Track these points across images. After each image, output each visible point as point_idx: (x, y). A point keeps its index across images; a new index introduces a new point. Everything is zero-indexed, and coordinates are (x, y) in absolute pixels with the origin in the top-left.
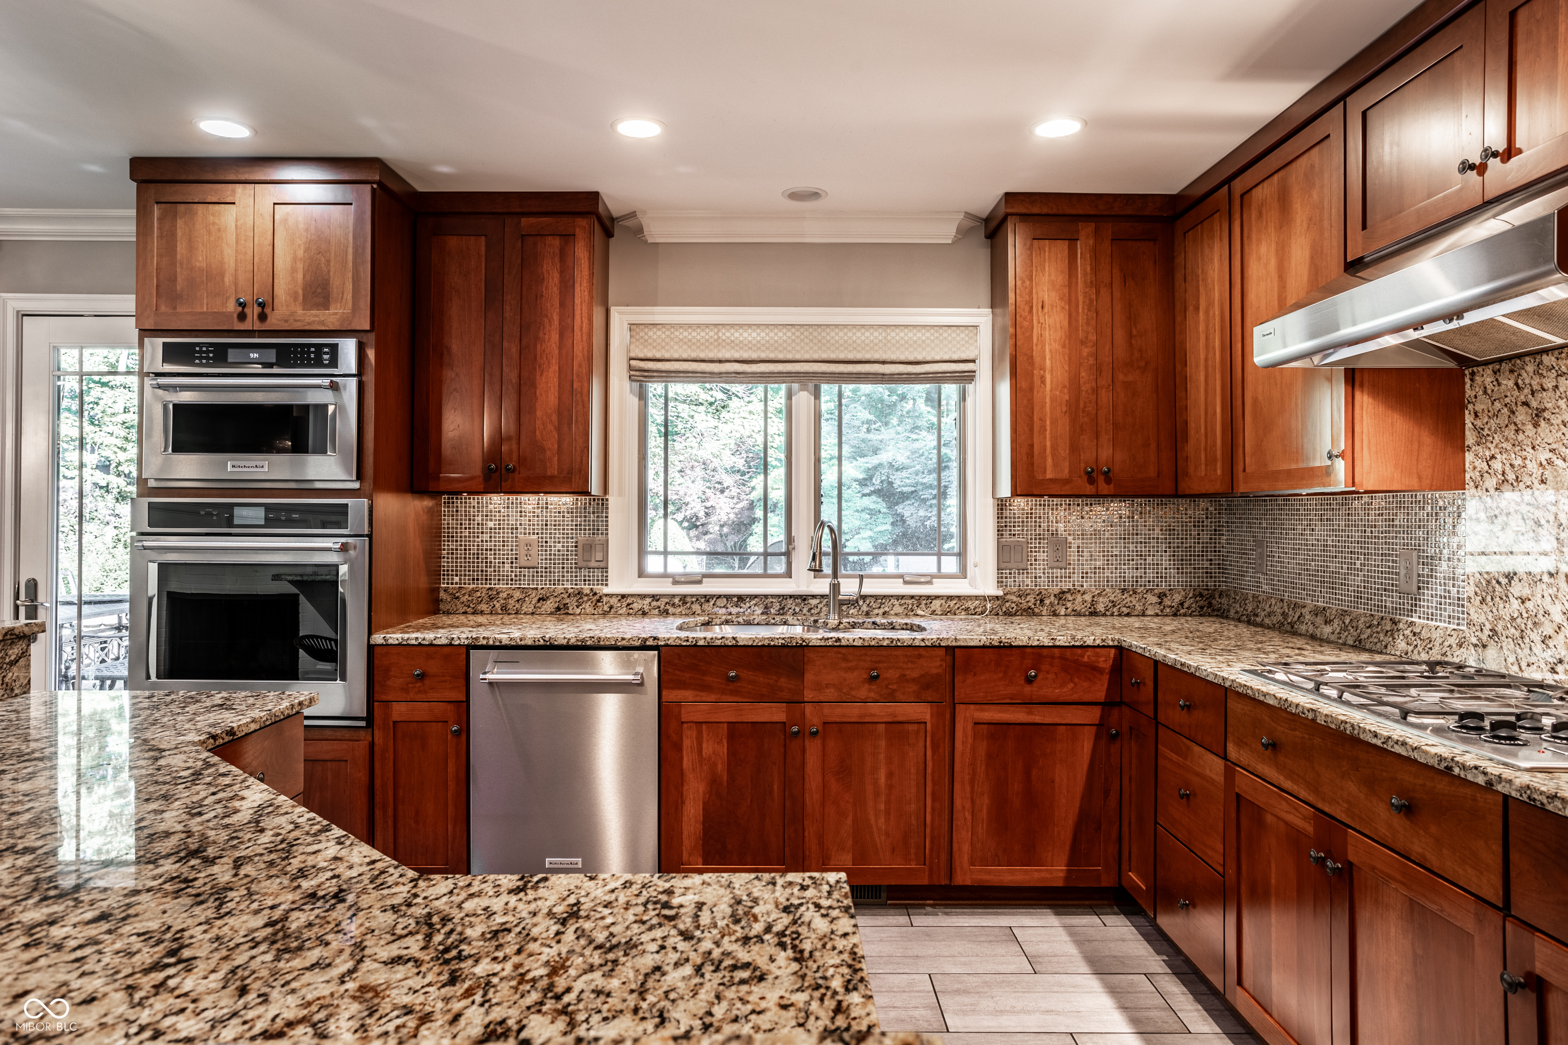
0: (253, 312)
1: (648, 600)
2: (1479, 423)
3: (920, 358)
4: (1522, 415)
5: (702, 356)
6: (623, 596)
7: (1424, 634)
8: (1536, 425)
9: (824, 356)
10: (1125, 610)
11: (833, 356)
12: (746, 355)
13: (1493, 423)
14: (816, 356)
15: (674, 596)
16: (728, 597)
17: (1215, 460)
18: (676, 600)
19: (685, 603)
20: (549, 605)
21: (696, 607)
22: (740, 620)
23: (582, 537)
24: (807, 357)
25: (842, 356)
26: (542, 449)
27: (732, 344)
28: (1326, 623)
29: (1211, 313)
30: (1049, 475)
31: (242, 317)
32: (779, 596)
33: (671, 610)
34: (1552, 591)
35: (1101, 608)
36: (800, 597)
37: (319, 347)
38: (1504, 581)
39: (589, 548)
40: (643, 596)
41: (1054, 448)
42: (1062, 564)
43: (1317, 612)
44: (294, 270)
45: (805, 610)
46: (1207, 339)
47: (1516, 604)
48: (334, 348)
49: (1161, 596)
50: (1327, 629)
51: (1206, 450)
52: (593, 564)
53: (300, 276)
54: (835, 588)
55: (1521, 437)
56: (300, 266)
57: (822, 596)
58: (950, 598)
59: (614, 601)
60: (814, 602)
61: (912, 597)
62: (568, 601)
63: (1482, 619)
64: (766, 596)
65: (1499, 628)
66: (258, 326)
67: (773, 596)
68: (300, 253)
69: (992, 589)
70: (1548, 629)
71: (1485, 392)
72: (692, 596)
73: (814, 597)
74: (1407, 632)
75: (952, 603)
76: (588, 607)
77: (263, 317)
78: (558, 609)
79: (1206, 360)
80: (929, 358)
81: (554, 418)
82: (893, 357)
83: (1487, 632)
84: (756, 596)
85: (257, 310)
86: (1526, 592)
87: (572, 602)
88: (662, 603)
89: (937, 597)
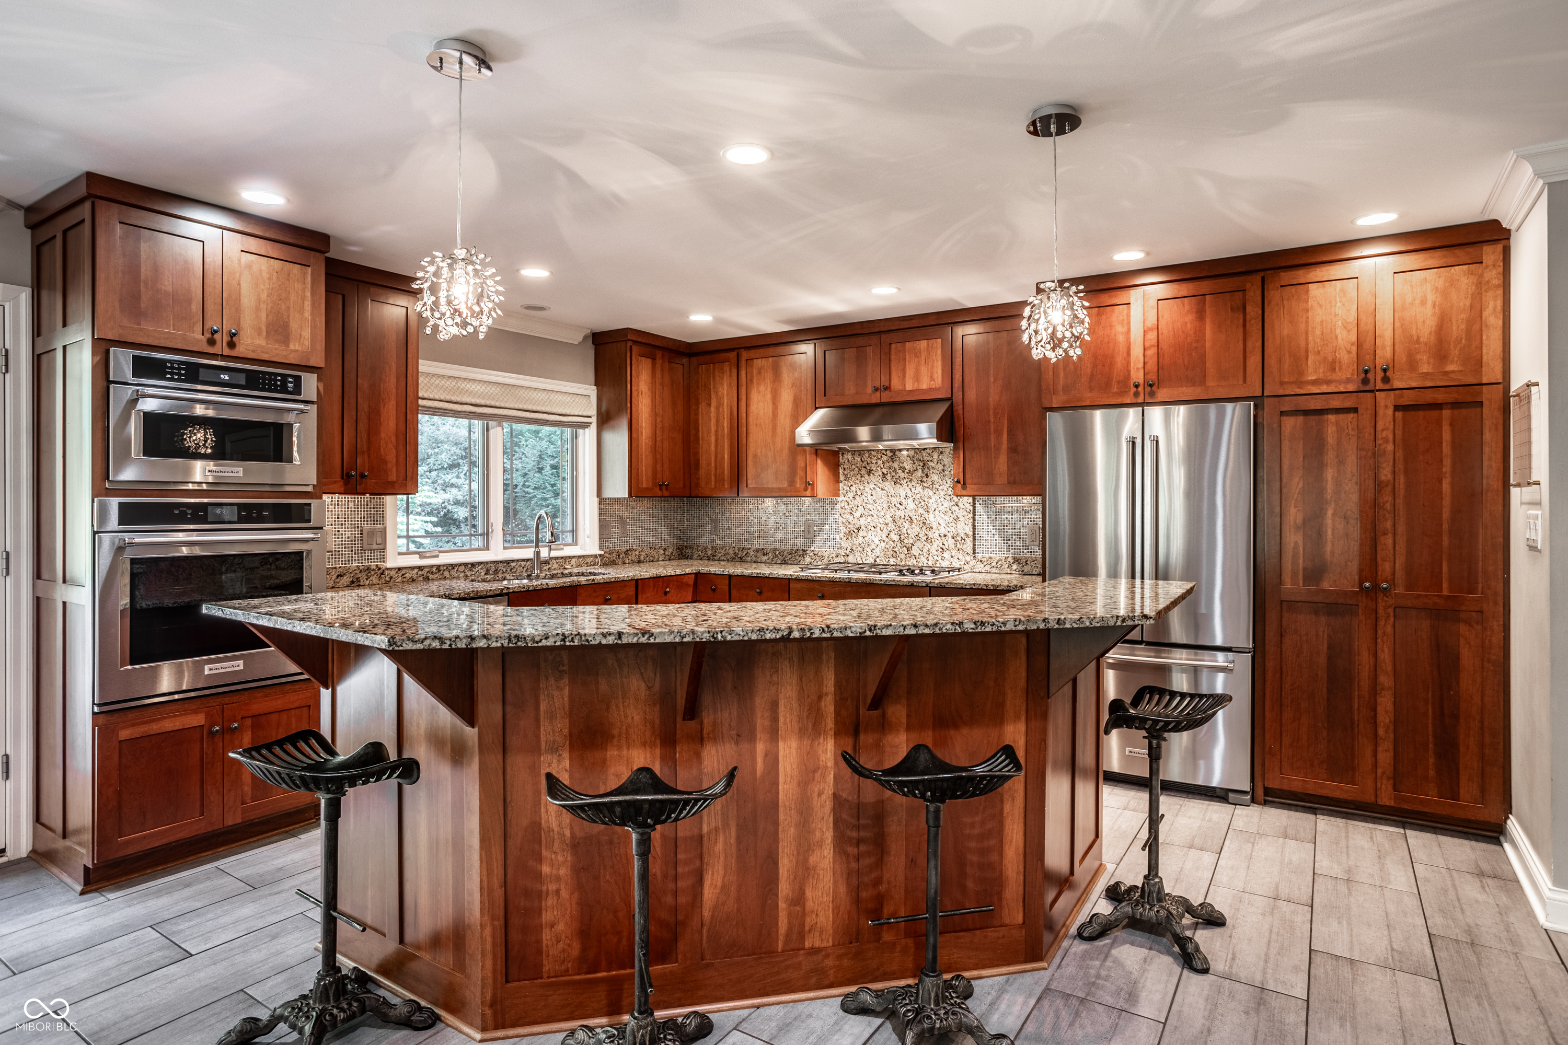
0: (222, 340)
1: (416, 570)
2: (845, 472)
3: (568, 413)
4: (863, 471)
5: (453, 399)
6: (399, 569)
7: (820, 554)
8: (869, 475)
9: (521, 407)
10: (651, 559)
11: (525, 407)
12: (478, 401)
13: (852, 473)
14: (516, 406)
15: (432, 566)
16: (465, 565)
17: (723, 480)
18: (434, 569)
19: (439, 571)
20: (346, 580)
21: (446, 574)
22: (480, 579)
23: (366, 527)
24: (511, 406)
25: (530, 408)
26: (385, 462)
27: (470, 393)
28: (764, 555)
29: (721, 409)
30: (644, 486)
31: (212, 342)
32: (494, 562)
33: (431, 576)
34: (875, 533)
35: (642, 558)
36: (506, 561)
37: (285, 377)
38: (856, 531)
39: (372, 533)
40: (412, 568)
41: (646, 471)
42: (626, 535)
43: (758, 551)
44: (258, 309)
45: (509, 570)
46: (717, 421)
47: (861, 539)
48: (298, 380)
49: (665, 550)
50: (765, 558)
51: (715, 475)
52: (375, 546)
53: (264, 315)
54: (538, 554)
55: (863, 479)
56: (263, 306)
57: (528, 560)
58: (580, 557)
59: (393, 573)
60: (513, 564)
61: (562, 558)
62: (360, 575)
63: (847, 545)
64: (487, 563)
65: (854, 548)
66: (226, 351)
67: (491, 562)
68: (264, 296)
69: (596, 551)
70: (873, 546)
71: (848, 461)
72: (444, 565)
73: (513, 561)
74: (811, 554)
75: (580, 560)
76: (374, 579)
77: (232, 345)
78: (352, 582)
79: (717, 431)
80: (572, 414)
81: (393, 439)
82: (555, 411)
83: (849, 550)
84: (482, 563)
85: (226, 338)
86: (865, 534)
87: (363, 576)
88: (425, 572)
89: (574, 557)
